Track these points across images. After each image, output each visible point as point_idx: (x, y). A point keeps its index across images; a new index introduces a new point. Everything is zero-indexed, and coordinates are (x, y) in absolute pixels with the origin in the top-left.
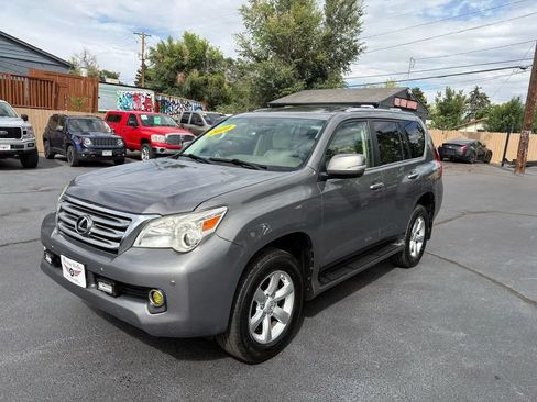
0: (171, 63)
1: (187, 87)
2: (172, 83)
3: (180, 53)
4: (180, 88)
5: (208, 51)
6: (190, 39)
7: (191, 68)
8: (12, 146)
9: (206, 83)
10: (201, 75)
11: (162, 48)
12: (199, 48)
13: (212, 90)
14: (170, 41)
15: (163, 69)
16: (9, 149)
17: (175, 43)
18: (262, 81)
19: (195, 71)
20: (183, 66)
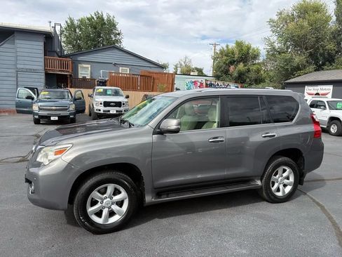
0: (226, 60)
1: (236, 74)
2: (226, 72)
3: (233, 53)
4: (231, 75)
5: (251, 51)
6: (239, 44)
7: (239, 62)
8: (117, 111)
9: (249, 71)
10: (245, 66)
11: (222, 52)
12: (245, 49)
13: (253, 75)
14: (227, 46)
15: (221, 64)
16: (115, 112)
17: (230, 47)
18: (281, 67)
19: (241, 63)
20: (234, 61)
